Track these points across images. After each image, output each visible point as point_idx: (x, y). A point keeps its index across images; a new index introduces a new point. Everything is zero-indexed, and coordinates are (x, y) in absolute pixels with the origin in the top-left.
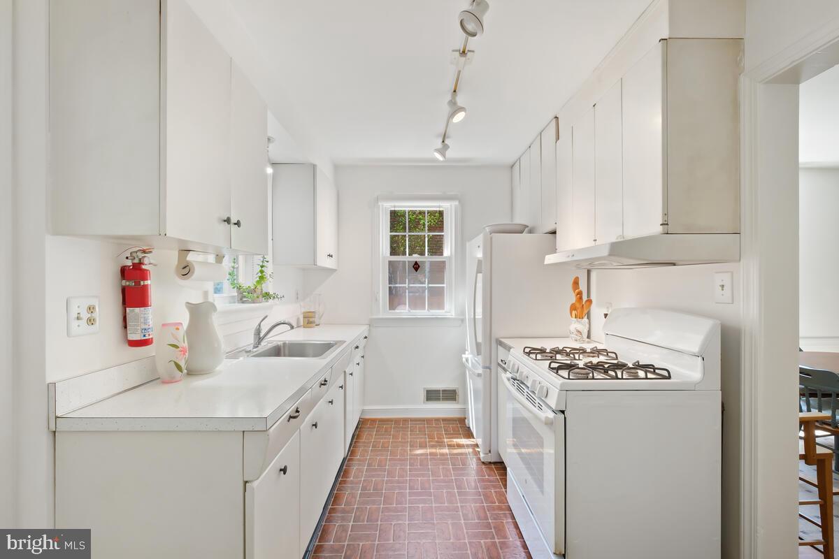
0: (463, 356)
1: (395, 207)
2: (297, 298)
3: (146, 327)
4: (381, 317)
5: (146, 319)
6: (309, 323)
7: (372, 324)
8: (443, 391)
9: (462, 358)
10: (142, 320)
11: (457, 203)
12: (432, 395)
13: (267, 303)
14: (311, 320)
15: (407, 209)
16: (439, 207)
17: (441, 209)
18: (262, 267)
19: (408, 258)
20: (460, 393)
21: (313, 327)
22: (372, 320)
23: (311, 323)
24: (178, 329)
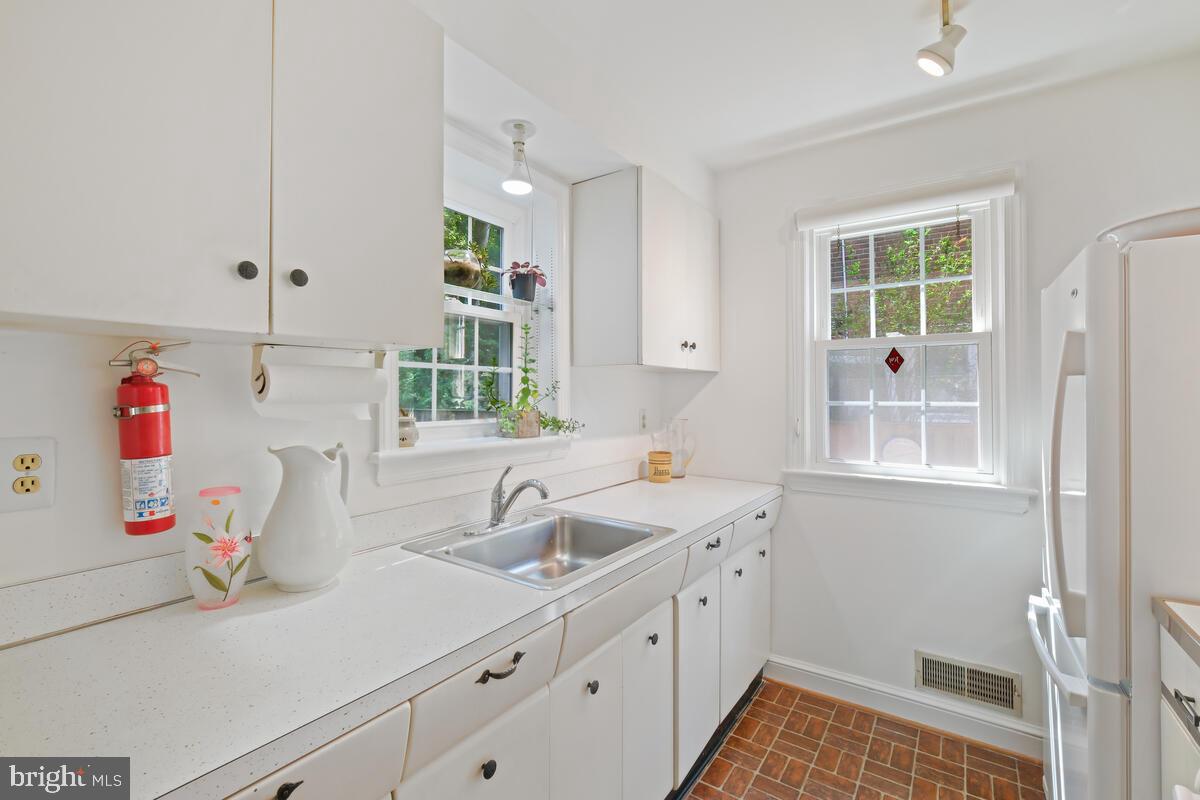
0: (1033, 600)
1: (839, 232)
2: (644, 426)
3: (146, 497)
4: (806, 470)
5: (143, 483)
6: (658, 473)
7: (786, 484)
8: (971, 671)
9: (1026, 606)
10: (136, 484)
11: (1009, 192)
12: (936, 675)
13: (555, 438)
14: (661, 468)
15: (871, 233)
16: (958, 213)
17: (963, 218)
18: (526, 371)
19: (876, 343)
20: (1026, 689)
21: (668, 482)
22: (787, 476)
23: (661, 473)
24: (216, 503)
